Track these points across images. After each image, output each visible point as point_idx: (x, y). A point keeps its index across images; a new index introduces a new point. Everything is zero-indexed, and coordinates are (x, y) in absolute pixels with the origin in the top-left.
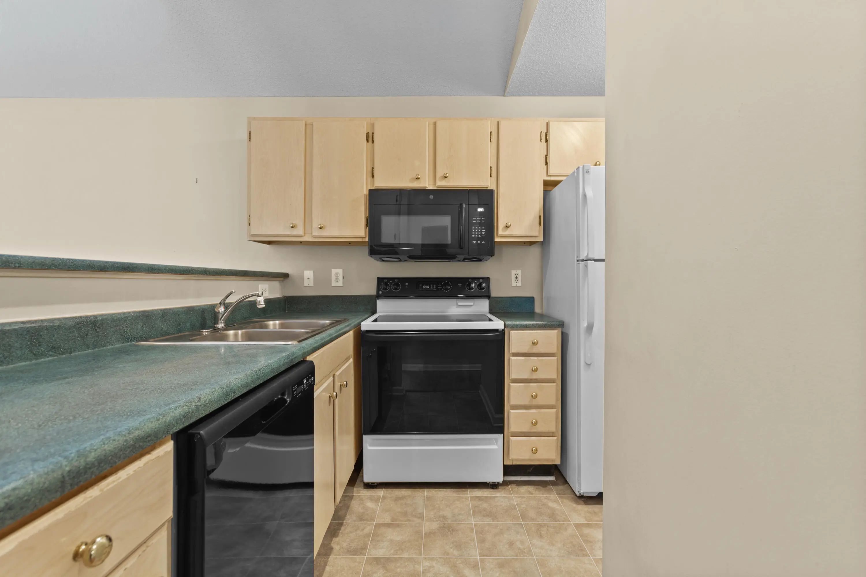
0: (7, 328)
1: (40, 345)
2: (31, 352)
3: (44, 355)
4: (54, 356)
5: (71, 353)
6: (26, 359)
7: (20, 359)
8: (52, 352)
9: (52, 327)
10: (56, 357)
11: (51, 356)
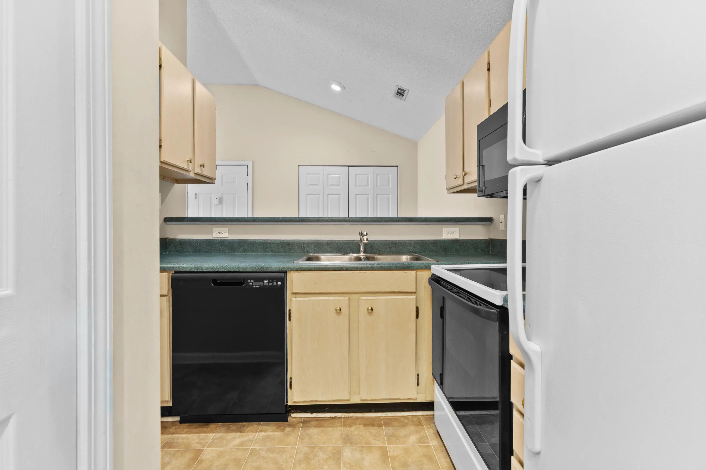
0: (257, 241)
1: (267, 248)
2: (264, 250)
3: (268, 252)
4: (271, 253)
5: (278, 253)
6: (262, 252)
7: (260, 252)
8: (271, 252)
9: (271, 242)
10: (272, 254)
11: (270, 253)
